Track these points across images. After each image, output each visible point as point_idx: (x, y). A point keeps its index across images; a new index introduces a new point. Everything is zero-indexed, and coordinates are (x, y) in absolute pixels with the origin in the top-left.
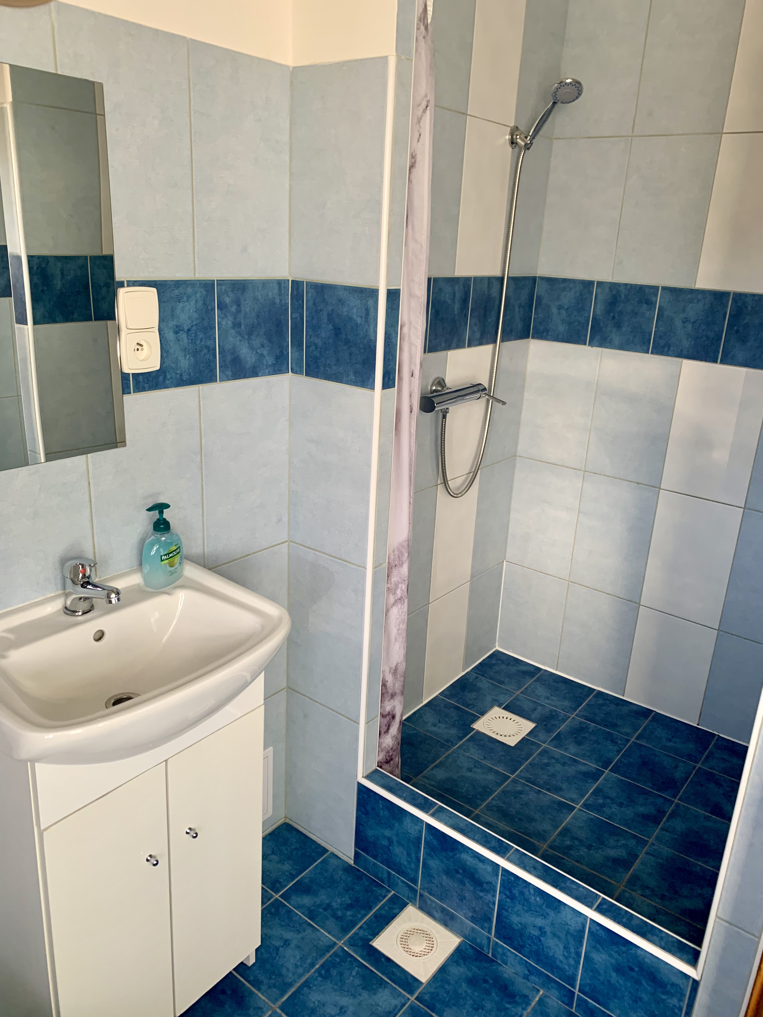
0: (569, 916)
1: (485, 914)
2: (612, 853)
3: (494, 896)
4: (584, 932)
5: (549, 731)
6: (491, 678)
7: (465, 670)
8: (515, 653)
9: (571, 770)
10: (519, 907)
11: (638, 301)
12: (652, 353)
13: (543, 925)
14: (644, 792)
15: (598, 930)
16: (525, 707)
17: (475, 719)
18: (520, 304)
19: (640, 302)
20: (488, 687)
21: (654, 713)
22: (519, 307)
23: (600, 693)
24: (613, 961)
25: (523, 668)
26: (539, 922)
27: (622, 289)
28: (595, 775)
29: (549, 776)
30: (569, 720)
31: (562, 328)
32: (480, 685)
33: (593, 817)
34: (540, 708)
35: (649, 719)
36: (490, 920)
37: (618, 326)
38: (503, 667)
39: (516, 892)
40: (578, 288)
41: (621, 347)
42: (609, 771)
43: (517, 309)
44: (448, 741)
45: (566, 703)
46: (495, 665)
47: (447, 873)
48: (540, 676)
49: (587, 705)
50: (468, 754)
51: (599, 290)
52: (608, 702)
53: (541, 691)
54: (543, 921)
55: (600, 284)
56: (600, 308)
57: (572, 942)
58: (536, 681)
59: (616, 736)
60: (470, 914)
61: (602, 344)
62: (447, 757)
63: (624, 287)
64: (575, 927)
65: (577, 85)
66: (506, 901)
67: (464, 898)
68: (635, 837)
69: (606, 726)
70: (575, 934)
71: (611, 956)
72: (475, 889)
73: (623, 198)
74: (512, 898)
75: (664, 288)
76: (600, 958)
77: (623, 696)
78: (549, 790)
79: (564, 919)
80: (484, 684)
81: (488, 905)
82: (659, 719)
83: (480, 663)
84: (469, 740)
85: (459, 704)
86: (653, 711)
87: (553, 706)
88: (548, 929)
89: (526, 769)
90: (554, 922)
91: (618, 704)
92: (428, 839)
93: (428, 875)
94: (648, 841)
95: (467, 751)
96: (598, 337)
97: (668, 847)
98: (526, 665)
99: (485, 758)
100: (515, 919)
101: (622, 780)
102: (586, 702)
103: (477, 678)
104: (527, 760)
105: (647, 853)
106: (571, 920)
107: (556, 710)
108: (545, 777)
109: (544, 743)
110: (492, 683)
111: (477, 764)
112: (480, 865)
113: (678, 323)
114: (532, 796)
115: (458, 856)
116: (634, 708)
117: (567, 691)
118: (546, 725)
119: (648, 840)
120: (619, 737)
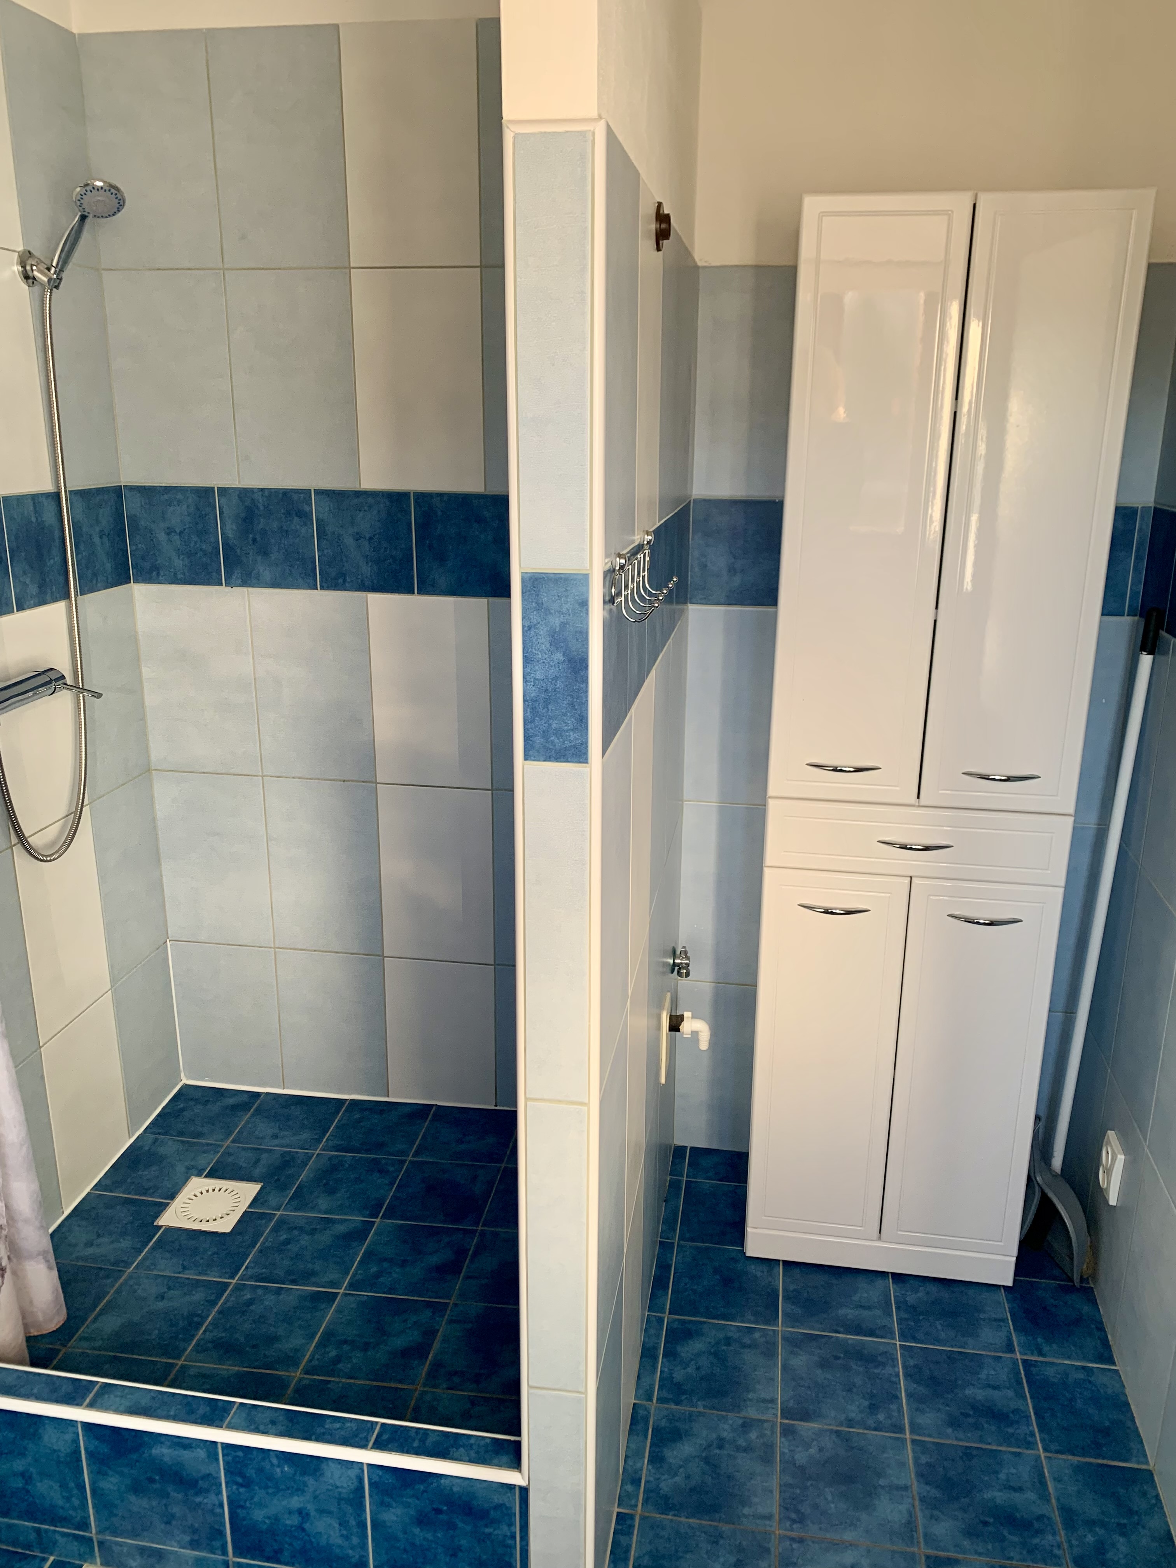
0: (337, 1474)
1: (211, 1528)
2: (399, 1342)
3: (219, 1493)
4: (363, 1488)
5: (283, 1187)
6: (180, 1134)
7: (133, 1135)
8: (214, 1081)
9: (325, 1238)
10: (260, 1494)
11: (284, 514)
12: (322, 588)
13: (302, 1505)
14: (434, 1232)
15: (380, 1477)
16: (242, 1162)
17: (161, 1208)
18: (101, 531)
19: (288, 513)
20: (178, 1150)
21: (434, 1108)
22: (101, 537)
23: (354, 1102)
24: (412, 1512)
25: (231, 1101)
26: (296, 1502)
27: (258, 496)
28: (360, 1234)
29: (292, 1259)
30: (313, 1158)
31: (179, 563)
32: (162, 1150)
33: (366, 1298)
34: (265, 1156)
35: (428, 1120)
36: (221, 1533)
37: (265, 552)
38: (198, 1109)
39: (251, 1472)
40: (190, 500)
41: (275, 584)
42: (381, 1218)
43: (97, 540)
44: (116, 1263)
45: (306, 1135)
46: (183, 1110)
47: (136, 1488)
48: (260, 1105)
49: (336, 1127)
50: (155, 1272)
51: (223, 500)
52: (366, 1113)
53: (264, 1128)
54: (302, 1499)
55: (223, 491)
56: (232, 529)
57: (349, 1510)
58: (253, 1115)
59: (383, 1162)
60: (187, 1538)
61: (246, 582)
62: (118, 1291)
63: (260, 493)
64: (348, 1486)
65: (112, 190)
66: (239, 1492)
67: (173, 1516)
68: (429, 1305)
69: (368, 1151)
70: (351, 1496)
71: (407, 1505)
72: (186, 1495)
73: (230, 360)
74: (247, 1484)
75: (319, 492)
76: (393, 1516)
77: (388, 1096)
78: (294, 1282)
79: (331, 1481)
80: (170, 1146)
81: (212, 1511)
82: (442, 1114)
83: (159, 1115)
84: (153, 1249)
85: (129, 1194)
86: (433, 1105)
87: (287, 1146)
88: (311, 1507)
89: (255, 1262)
90: (317, 1493)
91: (381, 1112)
92: (92, 1448)
93: (104, 1505)
94: (449, 1303)
95: (152, 1267)
96: (237, 572)
97: (476, 1302)
98: (236, 1095)
99: (184, 1268)
100: (259, 1515)
101: (402, 1225)
102: (334, 1124)
103: (156, 1140)
104: (254, 1247)
105: (450, 1322)
106: (340, 1477)
107: (290, 1152)
108: (287, 1262)
109: (278, 1210)
110: (183, 1142)
111: (172, 1283)
112: (186, 1455)
113: (349, 541)
114: (270, 1300)
115: (146, 1455)
116: (407, 1110)
117: (305, 1116)
118: (278, 1180)
119: (448, 1301)
120: (390, 1162)
